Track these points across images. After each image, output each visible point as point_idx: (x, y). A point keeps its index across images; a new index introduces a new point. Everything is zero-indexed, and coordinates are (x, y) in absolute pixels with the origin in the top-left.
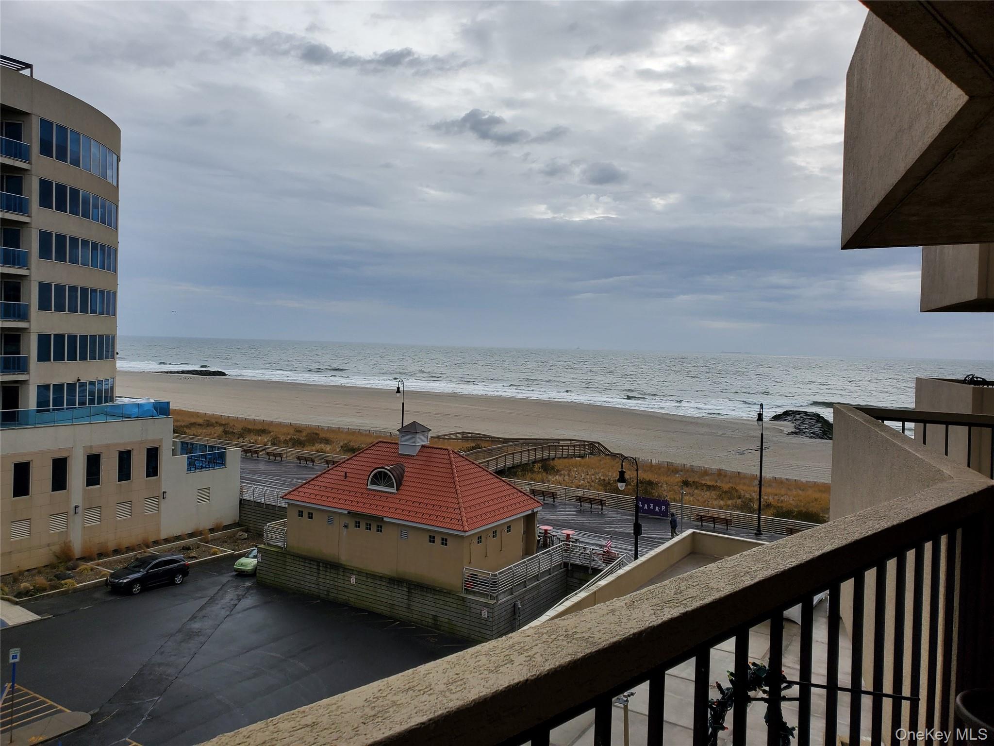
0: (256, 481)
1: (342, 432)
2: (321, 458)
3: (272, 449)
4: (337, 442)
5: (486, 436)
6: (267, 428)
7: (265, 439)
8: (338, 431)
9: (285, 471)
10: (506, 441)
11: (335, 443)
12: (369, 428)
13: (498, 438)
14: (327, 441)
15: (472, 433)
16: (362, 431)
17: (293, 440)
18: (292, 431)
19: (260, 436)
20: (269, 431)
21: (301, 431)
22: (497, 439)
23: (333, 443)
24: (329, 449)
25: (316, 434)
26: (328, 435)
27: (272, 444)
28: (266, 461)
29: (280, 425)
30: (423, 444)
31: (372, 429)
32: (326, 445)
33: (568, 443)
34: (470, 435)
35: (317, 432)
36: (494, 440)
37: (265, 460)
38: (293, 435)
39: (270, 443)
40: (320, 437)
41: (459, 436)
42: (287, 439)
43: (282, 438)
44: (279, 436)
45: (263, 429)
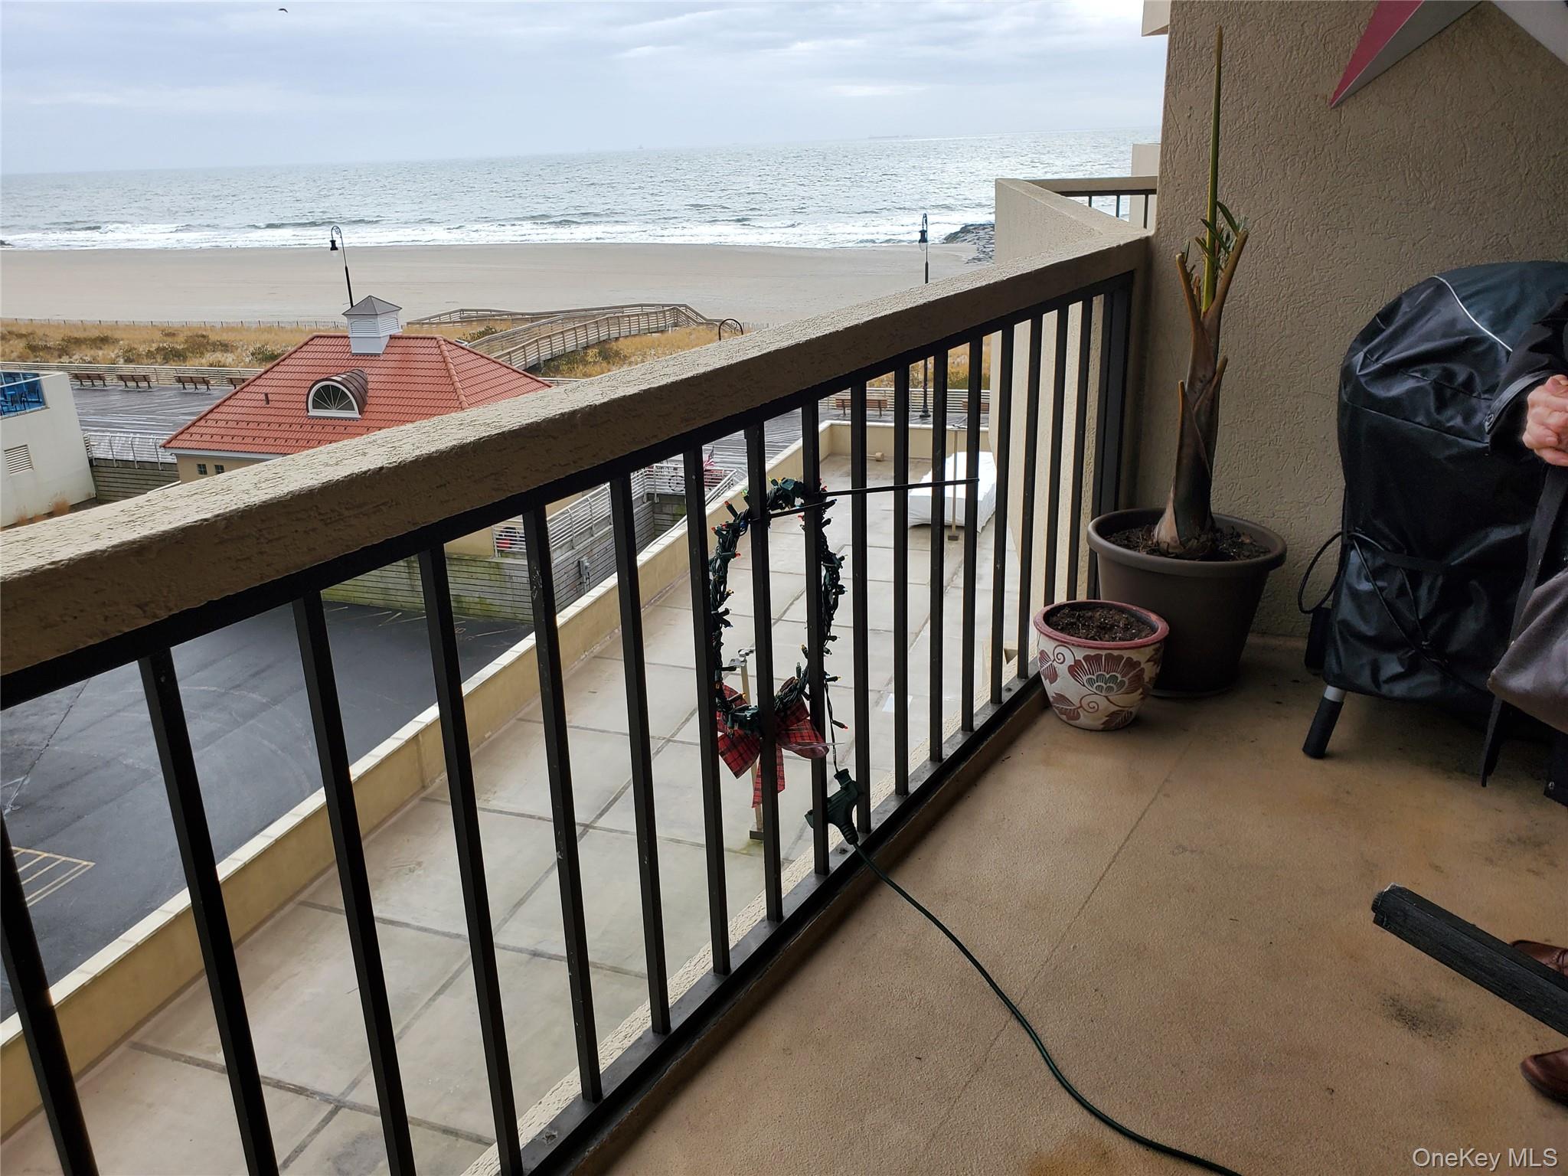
0: (110, 425)
1: (248, 329)
2: (220, 376)
3: (128, 369)
4: (243, 346)
5: (501, 313)
6: (109, 333)
7: (111, 352)
8: (241, 328)
9: (160, 404)
10: (535, 317)
11: (239, 350)
12: (296, 319)
13: (522, 314)
14: (225, 347)
15: (477, 311)
16: (283, 325)
17: (163, 350)
18: (158, 335)
19: (101, 349)
20: (116, 339)
21: (174, 335)
22: (521, 316)
23: (237, 349)
24: (231, 359)
25: (203, 336)
26: (225, 337)
27: (126, 361)
28: (121, 390)
29: (132, 327)
30: (393, 332)
31: (302, 319)
32: (225, 355)
33: (638, 310)
34: (474, 314)
35: (204, 333)
36: (515, 318)
37: (120, 388)
38: (160, 342)
39: (122, 361)
40: (210, 341)
41: (456, 317)
42: (153, 349)
43: (142, 349)
44: (136, 346)
45: (102, 336)
